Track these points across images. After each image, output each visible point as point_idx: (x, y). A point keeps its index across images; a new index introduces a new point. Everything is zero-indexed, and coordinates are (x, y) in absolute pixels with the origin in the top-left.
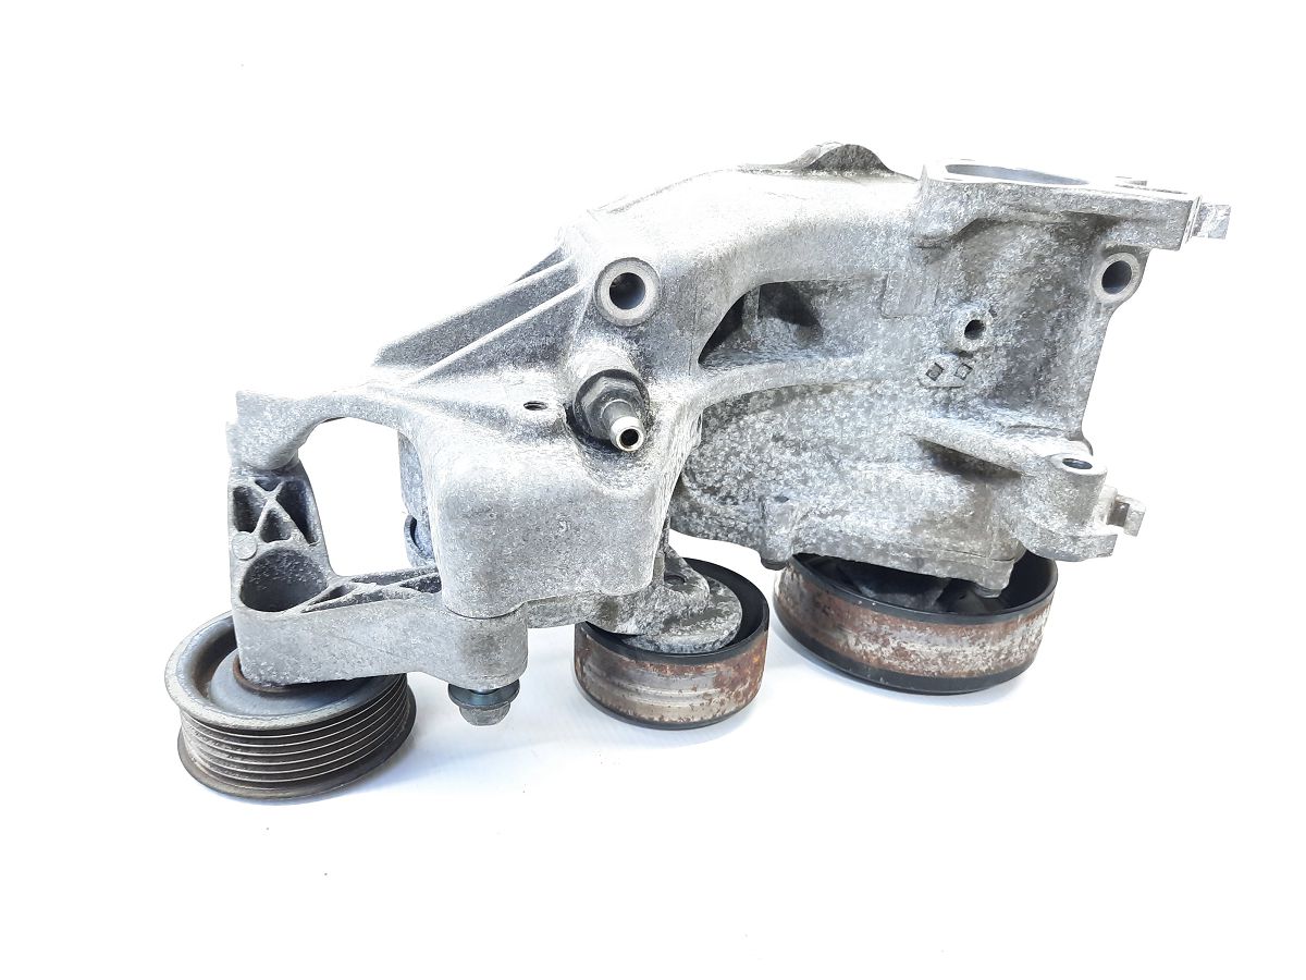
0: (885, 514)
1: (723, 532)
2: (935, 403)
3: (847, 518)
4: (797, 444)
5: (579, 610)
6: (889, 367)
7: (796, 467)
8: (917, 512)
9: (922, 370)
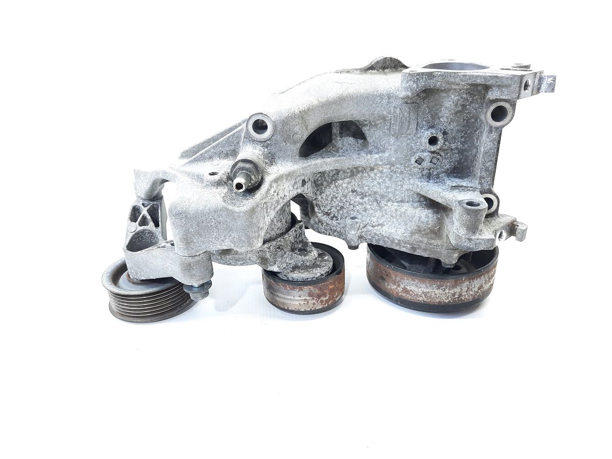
0: (399, 226)
1: (332, 232)
2: (423, 175)
3: (384, 228)
4: (362, 194)
5: (250, 259)
6: (397, 159)
7: (362, 204)
8: (412, 226)
9: (413, 160)
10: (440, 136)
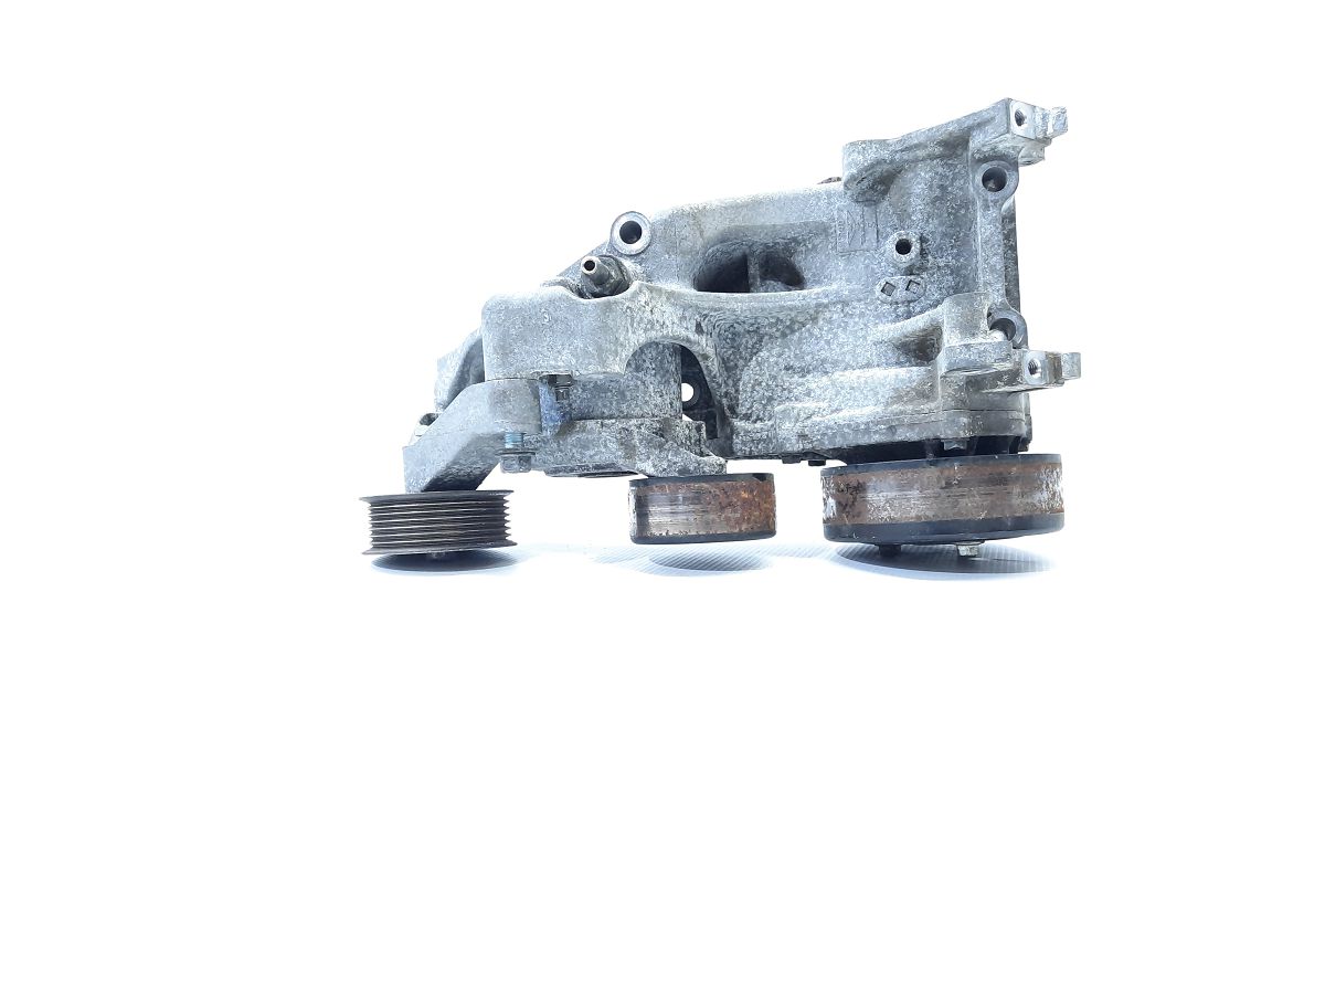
0: (866, 402)
2: (898, 316)
3: (841, 413)
4: (803, 369)
7: (802, 385)
8: (885, 393)
9: (878, 288)
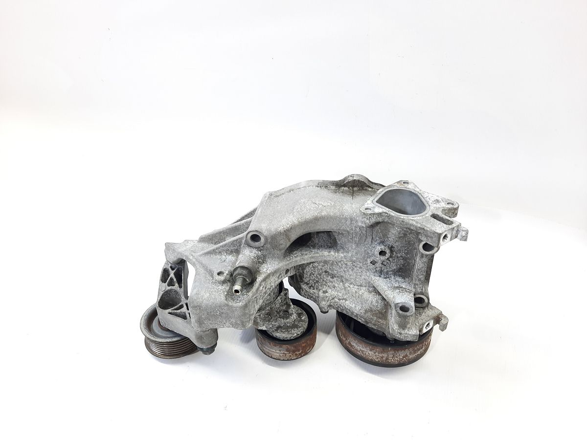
1: (309, 297)
3: (347, 302)
4: (333, 275)
6: (357, 258)
7: (332, 282)
9: (369, 262)
10: (388, 251)
